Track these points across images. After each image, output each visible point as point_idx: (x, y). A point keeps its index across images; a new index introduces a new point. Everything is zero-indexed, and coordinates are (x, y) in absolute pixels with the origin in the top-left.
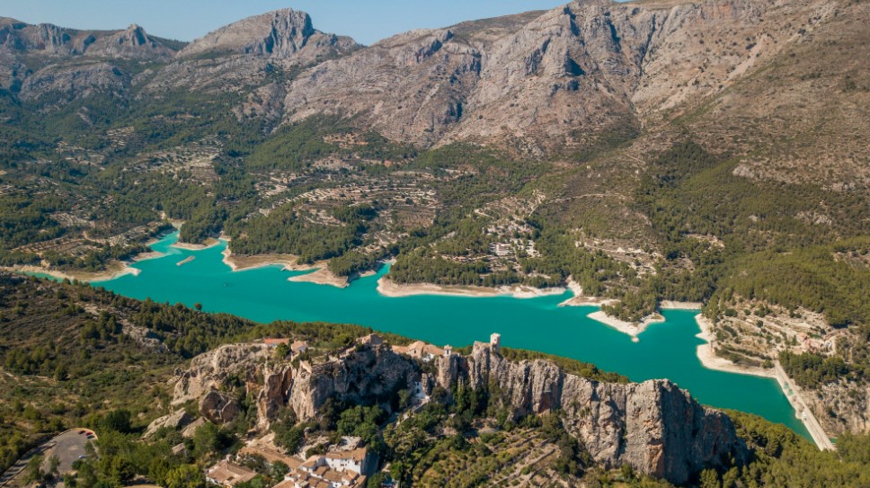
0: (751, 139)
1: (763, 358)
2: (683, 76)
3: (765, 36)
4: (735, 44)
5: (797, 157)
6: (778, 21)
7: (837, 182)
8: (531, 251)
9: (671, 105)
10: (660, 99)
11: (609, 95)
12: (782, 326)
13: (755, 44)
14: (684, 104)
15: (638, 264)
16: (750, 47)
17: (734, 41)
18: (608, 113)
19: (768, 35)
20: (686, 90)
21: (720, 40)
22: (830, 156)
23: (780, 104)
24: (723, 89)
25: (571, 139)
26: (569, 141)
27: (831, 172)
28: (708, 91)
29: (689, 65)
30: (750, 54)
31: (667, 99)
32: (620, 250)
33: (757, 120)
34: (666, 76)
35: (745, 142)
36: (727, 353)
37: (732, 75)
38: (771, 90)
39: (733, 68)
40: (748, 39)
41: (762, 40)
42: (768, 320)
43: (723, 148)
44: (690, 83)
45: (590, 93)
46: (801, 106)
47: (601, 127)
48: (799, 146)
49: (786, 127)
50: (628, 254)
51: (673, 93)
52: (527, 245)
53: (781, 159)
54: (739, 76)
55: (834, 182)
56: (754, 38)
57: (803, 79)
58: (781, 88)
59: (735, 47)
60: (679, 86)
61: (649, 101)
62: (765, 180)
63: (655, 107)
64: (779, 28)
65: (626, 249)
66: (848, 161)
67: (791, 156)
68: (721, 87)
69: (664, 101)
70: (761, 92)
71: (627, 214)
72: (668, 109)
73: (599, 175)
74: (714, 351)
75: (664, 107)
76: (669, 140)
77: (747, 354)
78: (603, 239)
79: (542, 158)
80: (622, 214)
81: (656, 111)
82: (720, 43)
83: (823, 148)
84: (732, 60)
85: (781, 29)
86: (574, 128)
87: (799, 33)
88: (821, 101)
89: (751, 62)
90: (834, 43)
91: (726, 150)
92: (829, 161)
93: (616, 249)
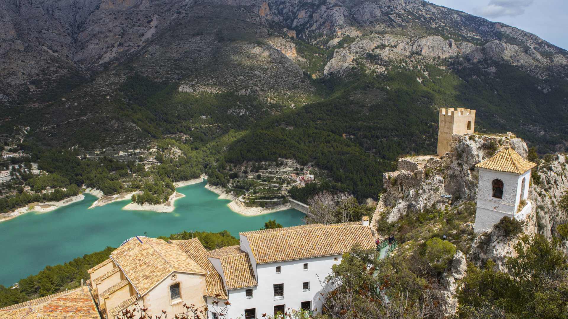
0: (177, 71)
1: (279, 198)
2: (110, 41)
3: (156, 16)
4: (139, 20)
5: (213, 78)
6: (162, 7)
7: (241, 89)
8: (36, 172)
9: (107, 59)
10: (97, 57)
11: (56, 54)
12: (275, 174)
13: (152, 20)
14: (116, 59)
15: (141, 159)
16: (149, 22)
17: (138, 18)
18: (58, 67)
19: (158, 15)
20: (114, 49)
21: (128, 18)
22: (231, 76)
23: (185, 50)
24: (140, 47)
25: (34, 87)
26: (32, 88)
27: (235, 84)
28: (131, 49)
29: (111, 34)
30: (151, 26)
31: (102, 56)
32: (121, 153)
33: (175, 61)
34: (97, 41)
35: (174, 74)
36: (254, 203)
37: (144, 39)
38: (177, 43)
39: (143, 35)
40: (146, 17)
41: (155, 18)
42: (263, 173)
43: (162, 78)
44: (116, 45)
45: (39, 53)
46: (200, 51)
47: (57, 76)
48: (211, 71)
49: (195, 63)
50: (131, 155)
51: (106, 52)
52: (30, 168)
53: (204, 79)
54: (148, 39)
55: (239, 89)
56: (150, 17)
57: (194, 35)
58: (182, 42)
59: (140, 22)
60: (108, 47)
61: (88, 59)
62: (200, 93)
63: (95, 63)
64: (164, 11)
65: (126, 151)
66: (241, 77)
67: (209, 78)
68: (139, 46)
69: (100, 58)
70: (171, 44)
71: (116, 125)
72: (105, 63)
73: (76, 104)
74: (244, 204)
75: (101, 62)
76: (122, 75)
77: (268, 198)
78: (102, 148)
79: (10, 103)
80: (112, 126)
81: (96, 65)
82: (129, 20)
83: (224, 71)
84: (141, 30)
85: (165, 12)
86: (33, 78)
87: (177, 14)
88: (209, 47)
89: (153, 31)
90: (202, 17)
91: (164, 79)
92: (232, 78)
93: (118, 153)
